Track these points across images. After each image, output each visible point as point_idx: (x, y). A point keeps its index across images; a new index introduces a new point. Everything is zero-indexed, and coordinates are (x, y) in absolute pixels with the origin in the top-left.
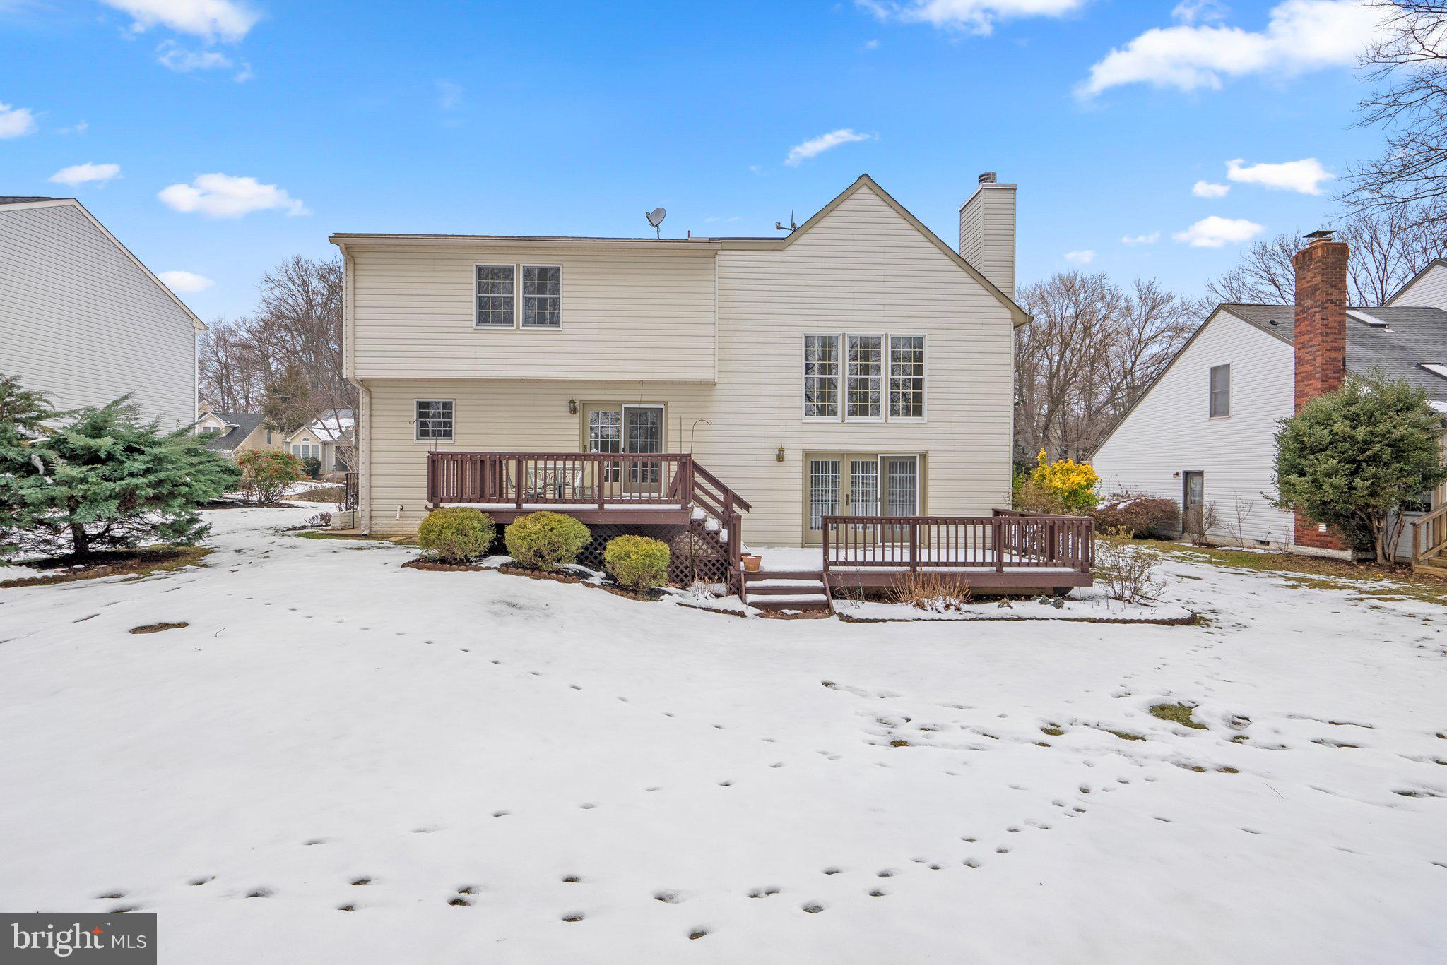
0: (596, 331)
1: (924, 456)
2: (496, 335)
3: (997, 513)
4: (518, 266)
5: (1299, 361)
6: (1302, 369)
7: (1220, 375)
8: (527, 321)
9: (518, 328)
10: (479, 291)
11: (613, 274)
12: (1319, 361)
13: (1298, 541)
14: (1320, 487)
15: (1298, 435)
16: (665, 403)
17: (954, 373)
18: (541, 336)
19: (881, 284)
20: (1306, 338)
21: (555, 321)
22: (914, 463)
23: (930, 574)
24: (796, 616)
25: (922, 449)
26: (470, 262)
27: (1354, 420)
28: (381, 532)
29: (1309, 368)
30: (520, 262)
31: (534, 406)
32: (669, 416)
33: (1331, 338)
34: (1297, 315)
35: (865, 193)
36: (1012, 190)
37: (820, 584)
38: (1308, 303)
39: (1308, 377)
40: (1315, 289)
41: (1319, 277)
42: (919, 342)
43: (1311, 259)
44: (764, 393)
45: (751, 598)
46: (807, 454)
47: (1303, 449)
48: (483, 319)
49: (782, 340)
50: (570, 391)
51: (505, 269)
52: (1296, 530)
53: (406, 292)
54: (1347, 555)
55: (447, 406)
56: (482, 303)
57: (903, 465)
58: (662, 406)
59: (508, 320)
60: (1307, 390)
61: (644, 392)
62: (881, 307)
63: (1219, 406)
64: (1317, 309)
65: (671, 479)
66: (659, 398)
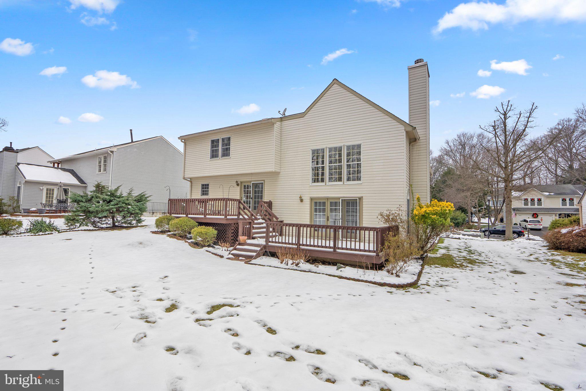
0: (240, 157)
1: (361, 199)
2: (214, 161)
4: (220, 138)
8: (223, 156)
9: (220, 158)
11: (245, 136)
16: (264, 181)
18: (225, 160)
19: (343, 123)
21: (229, 155)
22: (355, 202)
25: (359, 195)
26: (210, 139)
32: (265, 185)
35: (335, 86)
42: (359, 147)
45: (233, 252)
46: (312, 199)
49: (308, 152)
50: (236, 178)
55: (208, 185)
57: (352, 203)
59: (218, 156)
62: (342, 133)
66: (263, 179)
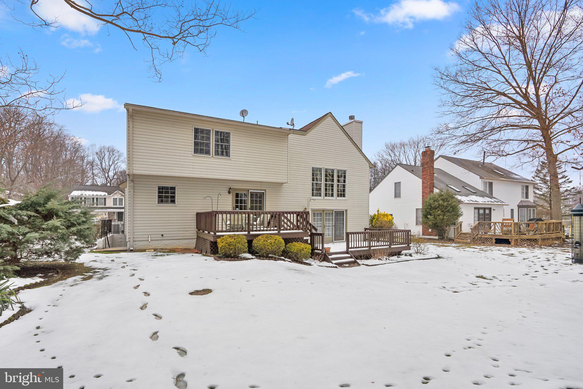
0: (244, 161)
1: (346, 211)
2: (202, 159)
3: (366, 229)
4: (213, 130)
5: (423, 183)
6: (424, 185)
7: (397, 185)
8: (217, 153)
9: (213, 156)
10: (195, 139)
11: (251, 138)
12: (429, 183)
13: (423, 234)
14: (436, 219)
15: (430, 204)
16: (265, 190)
17: (354, 183)
18: (221, 161)
19: (335, 151)
20: (425, 176)
21: (228, 154)
22: (344, 213)
23: (376, 249)
24: (348, 267)
25: (346, 208)
26: (191, 126)
27: (443, 200)
28: (138, 248)
29: (426, 185)
30: (213, 128)
31: (213, 190)
32: (267, 195)
33: (431, 177)
34: (422, 169)
35: (329, 119)
36: (361, 123)
37: (349, 255)
38: (426, 166)
39: (426, 187)
40: (428, 162)
41: (429, 160)
42: (345, 172)
43: (426, 154)
44: (299, 187)
45: (334, 262)
46: (313, 210)
47: (431, 208)
48: (196, 151)
49: (305, 168)
50: (229, 184)
51: (206, 130)
52: (423, 231)
53: (159, 135)
54: (437, 237)
55: (173, 188)
56: (196, 144)
57: (340, 214)
58: (264, 192)
59: (208, 152)
60: (425, 191)
61: (262, 186)
62: (334, 159)
63: (397, 195)
64: (428, 168)
65: (268, 220)
66: (265, 189)
